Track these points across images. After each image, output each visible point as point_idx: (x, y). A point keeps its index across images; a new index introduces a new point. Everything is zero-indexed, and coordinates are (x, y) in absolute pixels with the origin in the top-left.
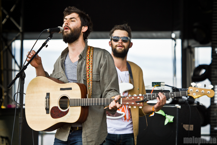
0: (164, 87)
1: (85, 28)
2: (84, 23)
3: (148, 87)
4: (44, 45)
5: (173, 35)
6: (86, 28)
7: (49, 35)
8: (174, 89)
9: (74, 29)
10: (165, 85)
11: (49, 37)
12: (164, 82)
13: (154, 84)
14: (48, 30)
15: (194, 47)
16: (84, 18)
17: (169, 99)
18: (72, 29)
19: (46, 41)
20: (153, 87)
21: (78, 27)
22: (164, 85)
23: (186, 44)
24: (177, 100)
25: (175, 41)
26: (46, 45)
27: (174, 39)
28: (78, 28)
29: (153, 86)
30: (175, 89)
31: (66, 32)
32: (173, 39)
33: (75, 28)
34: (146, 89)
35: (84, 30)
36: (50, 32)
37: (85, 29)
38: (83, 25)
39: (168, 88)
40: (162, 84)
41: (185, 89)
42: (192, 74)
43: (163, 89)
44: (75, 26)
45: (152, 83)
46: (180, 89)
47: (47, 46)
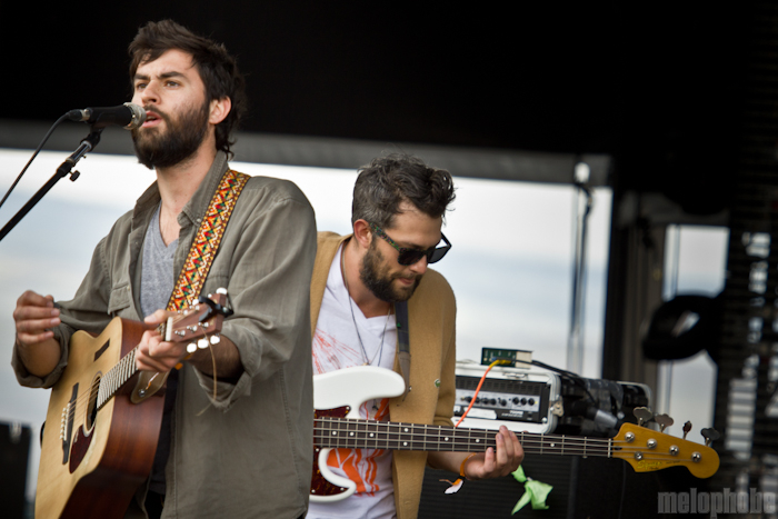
0: (526, 371)
1: (221, 106)
2: (214, 87)
3: (466, 366)
4: (64, 170)
5: (583, 172)
6: (225, 107)
7: (86, 132)
8: (565, 378)
9: (181, 117)
10: (535, 363)
11: (85, 142)
12: (530, 352)
13: (489, 355)
14: (84, 112)
15: (664, 227)
16: (213, 66)
17: (544, 419)
18: (174, 117)
19: (72, 157)
20: (486, 367)
21: (195, 107)
22: (530, 361)
23: (628, 210)
24: (576, 424)
25: (588, 193)
26: (73, 170)
27: (586, 188)
28: (195, 112)
29: (483, 363)
30: (572, 382)
31: (149, 131)
32: (579, 185)
33: (185, 112)
34: (458, 372)
35: (217, 113)
36: (91, 122)
37: (220, 110)
38: (212, 94)
39: (544, 375)
40: (520, 356)
41: (612, 382)
42: (644, 328)
43: (525, 379)
44: (183, 104)
45: (484, 350)
46: (591, 381)
47: (75, 177)
